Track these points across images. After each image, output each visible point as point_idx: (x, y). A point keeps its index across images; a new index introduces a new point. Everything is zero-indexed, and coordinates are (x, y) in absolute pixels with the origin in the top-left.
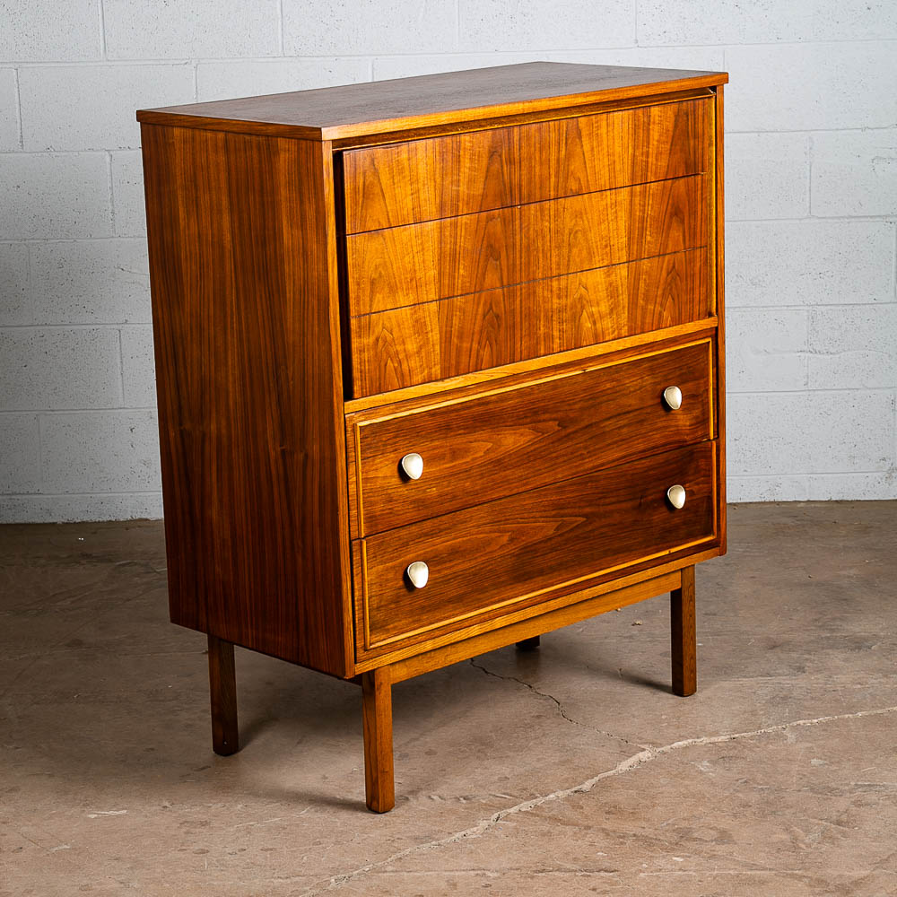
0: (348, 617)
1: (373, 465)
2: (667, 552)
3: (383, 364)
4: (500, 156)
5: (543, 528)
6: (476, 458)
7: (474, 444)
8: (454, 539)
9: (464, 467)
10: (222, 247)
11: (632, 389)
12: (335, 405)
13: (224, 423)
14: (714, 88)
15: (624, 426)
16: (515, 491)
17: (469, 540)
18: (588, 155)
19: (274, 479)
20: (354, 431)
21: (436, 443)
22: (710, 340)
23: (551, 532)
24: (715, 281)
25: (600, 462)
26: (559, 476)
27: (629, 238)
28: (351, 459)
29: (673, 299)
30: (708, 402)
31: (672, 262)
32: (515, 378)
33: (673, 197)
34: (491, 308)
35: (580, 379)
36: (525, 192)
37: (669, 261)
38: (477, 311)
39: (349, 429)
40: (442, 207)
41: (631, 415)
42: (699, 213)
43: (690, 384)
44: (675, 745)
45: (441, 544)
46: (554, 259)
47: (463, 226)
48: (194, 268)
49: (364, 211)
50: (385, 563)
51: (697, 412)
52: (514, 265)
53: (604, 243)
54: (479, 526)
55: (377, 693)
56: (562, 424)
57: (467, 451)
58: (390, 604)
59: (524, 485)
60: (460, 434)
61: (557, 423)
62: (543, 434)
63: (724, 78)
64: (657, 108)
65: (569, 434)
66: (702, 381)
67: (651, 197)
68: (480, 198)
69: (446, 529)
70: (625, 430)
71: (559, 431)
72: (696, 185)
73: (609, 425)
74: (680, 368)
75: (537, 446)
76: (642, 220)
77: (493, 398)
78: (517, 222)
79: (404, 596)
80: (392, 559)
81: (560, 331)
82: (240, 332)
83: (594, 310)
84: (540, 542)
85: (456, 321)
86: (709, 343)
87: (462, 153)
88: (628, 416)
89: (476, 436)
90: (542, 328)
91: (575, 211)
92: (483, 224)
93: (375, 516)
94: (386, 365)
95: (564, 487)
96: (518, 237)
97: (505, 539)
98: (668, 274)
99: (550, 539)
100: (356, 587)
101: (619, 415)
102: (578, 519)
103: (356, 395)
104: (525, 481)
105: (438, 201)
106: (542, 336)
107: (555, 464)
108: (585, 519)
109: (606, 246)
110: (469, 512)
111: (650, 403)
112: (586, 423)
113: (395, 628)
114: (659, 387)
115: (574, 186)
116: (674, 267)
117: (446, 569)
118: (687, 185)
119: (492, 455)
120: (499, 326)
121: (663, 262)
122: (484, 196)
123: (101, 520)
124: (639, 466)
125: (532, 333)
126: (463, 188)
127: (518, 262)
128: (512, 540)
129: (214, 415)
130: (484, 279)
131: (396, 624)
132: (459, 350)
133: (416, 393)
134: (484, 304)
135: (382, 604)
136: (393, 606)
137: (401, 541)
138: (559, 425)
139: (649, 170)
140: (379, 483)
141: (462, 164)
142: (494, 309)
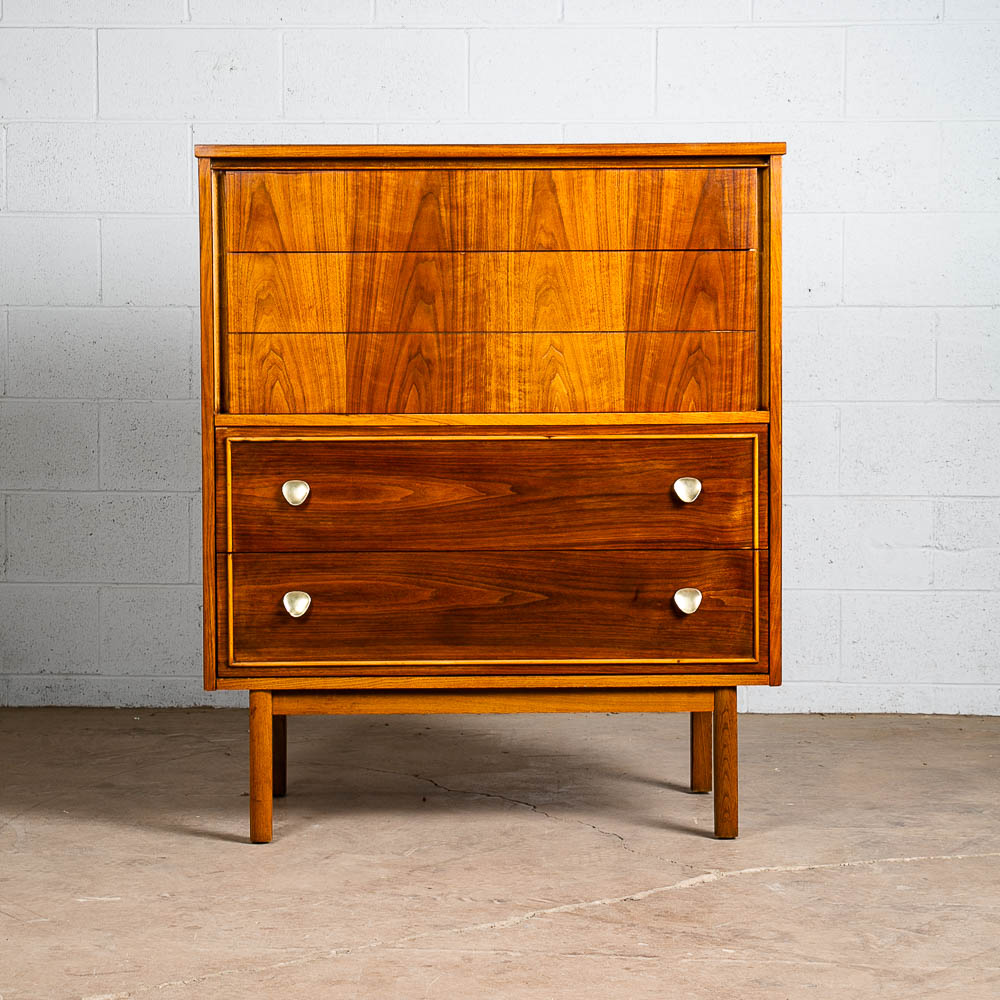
1: (249, 483)
2: (675, 661)
3: (268, 385)
4: (437, 198)
5: (484, 594)
6: (389, 502)
7: (389, 488)
8: (353, 579)
9: (372, 508)
11: (627, 470)
14: (766, 158)
15: (614, 509)
16: (444, 548)
17: (375, 584)
18: (565, 213)
20: (224, 444)
21: (335, 476)
22: (756, 436)
23: (496, 601)
25: (574, 540)
26: (511, 544)
27: (629, 307)
28: (220, 472)
29: (699, 383)
31: (696, 341)
32: (449, 428)
33: (699, 272)
34: (419, 351)
35: (546, 446)
36: (472, 238)
37: (691, 339)
38: (400, 351)
39: (219, 442)
40: (354, 239)
41: (627, 499)
42: (742, 293)
43: (715, 479)
45: (333, 580)
46: (512, 313)
47: (383, 264)
49: (251, 232)
50: (259, 584)
52: (454, 313)
54: (390, 573)
55: (251, 717)
56: (517, 489)
57: (376, 493)
58: (264, 627)
59: (458, 543)
60: (368, 474)
61: (510, 486)
62: (488, 494)
63: (781, 149)
64: (672, 171)
65: (528, 502)
67: (663, 267)
68: (407, 238)
69: (342, 566)
70: (613, 514)
71: (512, 496)
72: (736, 261)
73: (590, 503)
75: (480, 506)
76: (649, 290)
77: (416, 444)
78: (460, 269)
80: (268, 582)
81: (520, 390)
83: (572, 376)
84: (479, 608)
85: (370, 359)
86: (753, 439)
87: (383, 189)
88: (621, 498)
89: (391, 479)
90: (493, 383)
91: (547, 267)
92: (411, 263)
93: (249, 535)
94: (272, 387)
95: (517, 556)
96: (460, 285)
97: (427, 594)
98: (690, 353)
99: (493, 608)
100: (219, 600)
101: (606, 495)
102: (537, 595)
104: (459, 540)
105: (349, 232)
106: (493, 392)
107: (505, 530)
108: (546, 598)
109: (593, 310)
111: (657, 490)
112: (553, 494)
113: (269, 653)
115: (544, 240)
116: (699, 347)
117: (342, 608)
118: (722, 261)
119: (413, 503)
120: (430, 372)
121: (683, 339)
122: (414, 236)
124: (634, 556)
125: (478, 387)
126: (384, 225)
127: (460, 310)
128: (436, 598)
130: (411, 320)
131: (271, 650)
132: (373, 389)
133: (310, 421)
134: (410, 347)
135: (254, 624)
136: (268, 630)
137: (281, 567)
138: (512, 489)
139: (662, 236)
140: (256, 502)
141: (385, 201)
142: (424, 353)
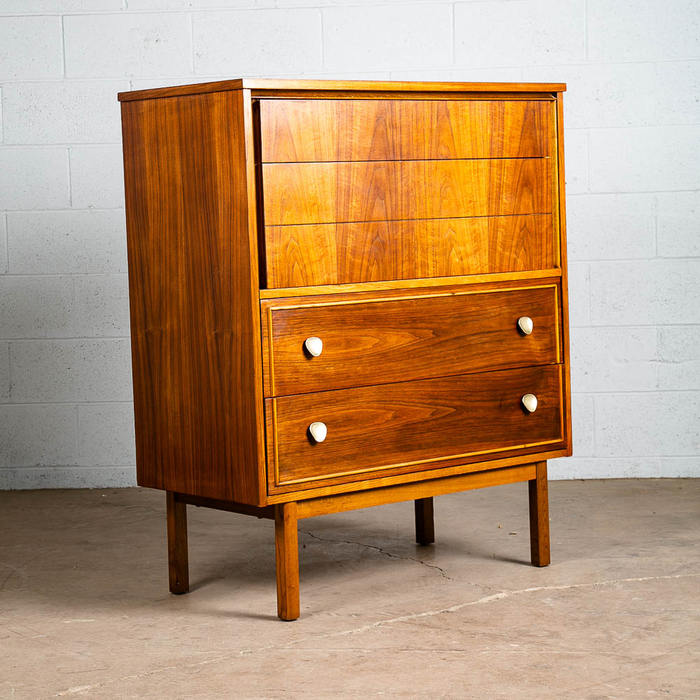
0: (262, 458)
1: (282, 342)
2: (522, 446)
3: (291, 265)
4: (385, 121)
5: (421, 411)
6: (366, 349)
7: (364, 338)
8: (348, 409)
9: (356, 354)
10: (175, 185)
11: (492, 315)
12: (252, 291)
13: (175, 321)
14: (555, 94)
15: (487, 342)
16: (398, 380)
17: (361, 412)
18: (455, 131)
19: (210, 358)
20: (267, 313)
21: (333, 332)
22: (555, 285)
23: (428, 416)
24: (559, 241)
25: (467, 367)
26: (434, 373)
27: (489, 199)
28: (265, 334)
29: (525, 250)
30: (555, 334)
31: (524, 221)
32: (397, 291)
33: (524, 172)
34: (378, 235)
35: (450, 300)
36: (405, 150)
37: (521, 220)
38: (367, 236)
39: (263, 311)
40: (338, 153)
41: (492, 334)
42: (545, 187)
43: (540, 318)
44: (527, 590)
45: (338, 411)
46: (428, 205)
47: (356, 170)
48: (156, 204)
50: (292, 419)
51: (546, 340)
52: (396, 205)
53: (469, 199)
54: (368, 402)
55: (286, 523)
56: (436, 333)
57: (359, 342)
58: (296, 452)
59: (405, 376)
60: (354, 329)
61: (432, 331)
62: (420, 338)
63: (563, 87)
64: (509, 102)
65: (442, 342)
66: (550, 317)
67: (506, 169)
68: (368, 151)
69: (341, 401)
70: (487, 346)
71: (433, 338)
72: (542, 165)
73: (475, 339)
74: (532, 304)
75: (415, 347)
76: (500, 186)
77: (380, 304)
78: (399, 173)
79: (307, 448)
80: (297, 417)
81: (433, 261)
82: (187, 247)
83: (461, 249)
84: (419, 422)
85: (350, 241)
86: (554, 287)
87: (354, 113)
88: (489, 335)
89: (366, 331)
90: (419, 257)
91: (446, 171)
92: (371, 170)
93: (284, 382)
94: (293, 266)
95: (439, 382)
96: (399, 184)
97: (390, 415)
98: (521, 230)
99: (426, 421)
100: (268, 435)
101: (483, 333)
102: (450, 409)
103: (269, 286)
104: (405, 373)
105: (335, 147)
106: (419, 263)
107: (431, 363)
108: (455, 410)
109: (470, 202)
110: (360, 390)
111: (508, 328)
112: (455, 335)
113: (299, 472)
114: (514, 316)
115: (444, 151)
116: (525, 225)
117: (341, 432)
118: (535, 164)
119: (379, 349)
120: (384, 250)
121: (517, 220)
122: (372, 149)
123: (122, 487)
124: (499, 375)
125: (411, 260)
126: (355, 141)
127: (399, 204)
128: (395, 417)
129: (168, 316)
130: (372, 212)
131: (301, 469)
132: (352, 264)
133: (317, 291)
134: (373, 232)
135: (290, 451)
136: (298, 454)
137: (305, 405)
138: (433, 333)
139: (504, 148)
140: (288, 356)
141: (354, 123)
142: (381, 237)
